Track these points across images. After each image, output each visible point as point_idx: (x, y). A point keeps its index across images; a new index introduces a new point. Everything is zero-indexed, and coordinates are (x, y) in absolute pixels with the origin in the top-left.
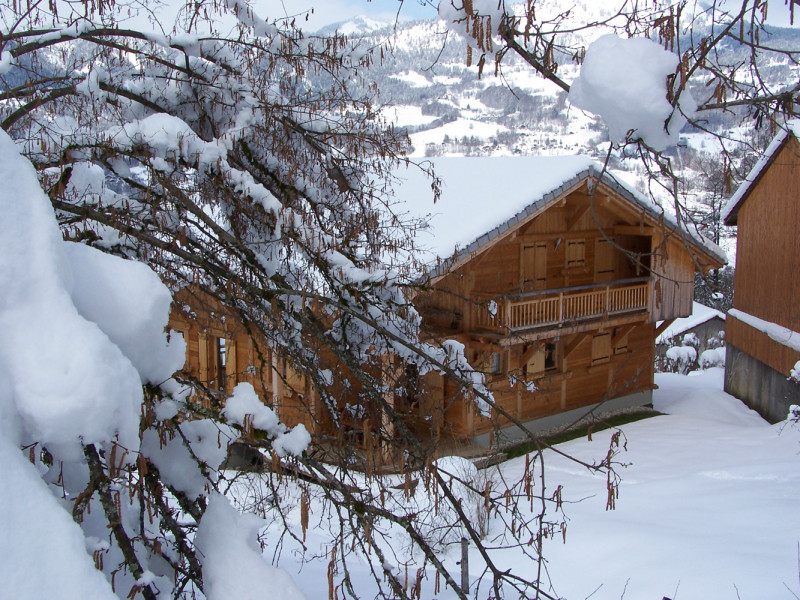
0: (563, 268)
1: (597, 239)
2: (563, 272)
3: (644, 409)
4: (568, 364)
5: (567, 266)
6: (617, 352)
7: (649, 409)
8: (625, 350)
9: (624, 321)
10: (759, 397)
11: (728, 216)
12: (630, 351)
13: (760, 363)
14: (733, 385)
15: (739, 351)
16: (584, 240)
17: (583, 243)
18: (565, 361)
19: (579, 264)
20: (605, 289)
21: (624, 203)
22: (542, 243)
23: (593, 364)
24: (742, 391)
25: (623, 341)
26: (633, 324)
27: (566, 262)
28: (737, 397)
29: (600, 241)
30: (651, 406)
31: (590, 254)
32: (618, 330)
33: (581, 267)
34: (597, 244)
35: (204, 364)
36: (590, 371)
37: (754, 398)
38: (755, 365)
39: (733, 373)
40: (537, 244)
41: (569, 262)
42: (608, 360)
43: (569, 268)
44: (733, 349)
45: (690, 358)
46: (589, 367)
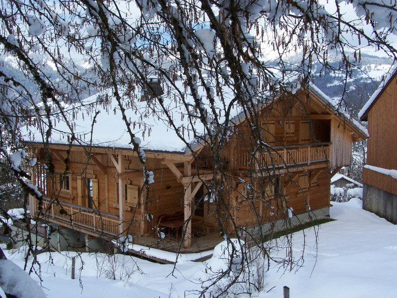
0: (284, 137)
1: (301, 122)
2: (284, 139)
3: (326, 217)
4: (286, 191)
5: (285, 136)
6: (312, 185)
7: (328, 218)
8: (315, 184)
9: (318, 166)
10: (385, 211)
11: (363, 116)
12: (318, 185)
13: (385, 192)
14: (368, 206)
15: (372, 187)
16: (294, 122)
17: (294, 123)
18: (285, 190)
19: (292, 135)
20: (307, 148)
21: (317, 99)
22: (272, 122)
23: (299, 192)
24: (374, 208)
25: (314, 180)
26: (321, 169)
27: (285, 134)
28: (371, 211)
29: (302, 123)
30: (329, 216)
31: (297, 130)
32: (312, 173)
33: (292, 137)
34: (301, 124)
35: (80, 194)
36: (298, 196)
37: (382, 212)
38: (382, 194)
39: (368, 199)
40: (270, 122)
41: (286, 134)
42: (307, 189)
43: (287, 137)
44: (367, 187)
45: (340, 194)
46: (298, 193)
